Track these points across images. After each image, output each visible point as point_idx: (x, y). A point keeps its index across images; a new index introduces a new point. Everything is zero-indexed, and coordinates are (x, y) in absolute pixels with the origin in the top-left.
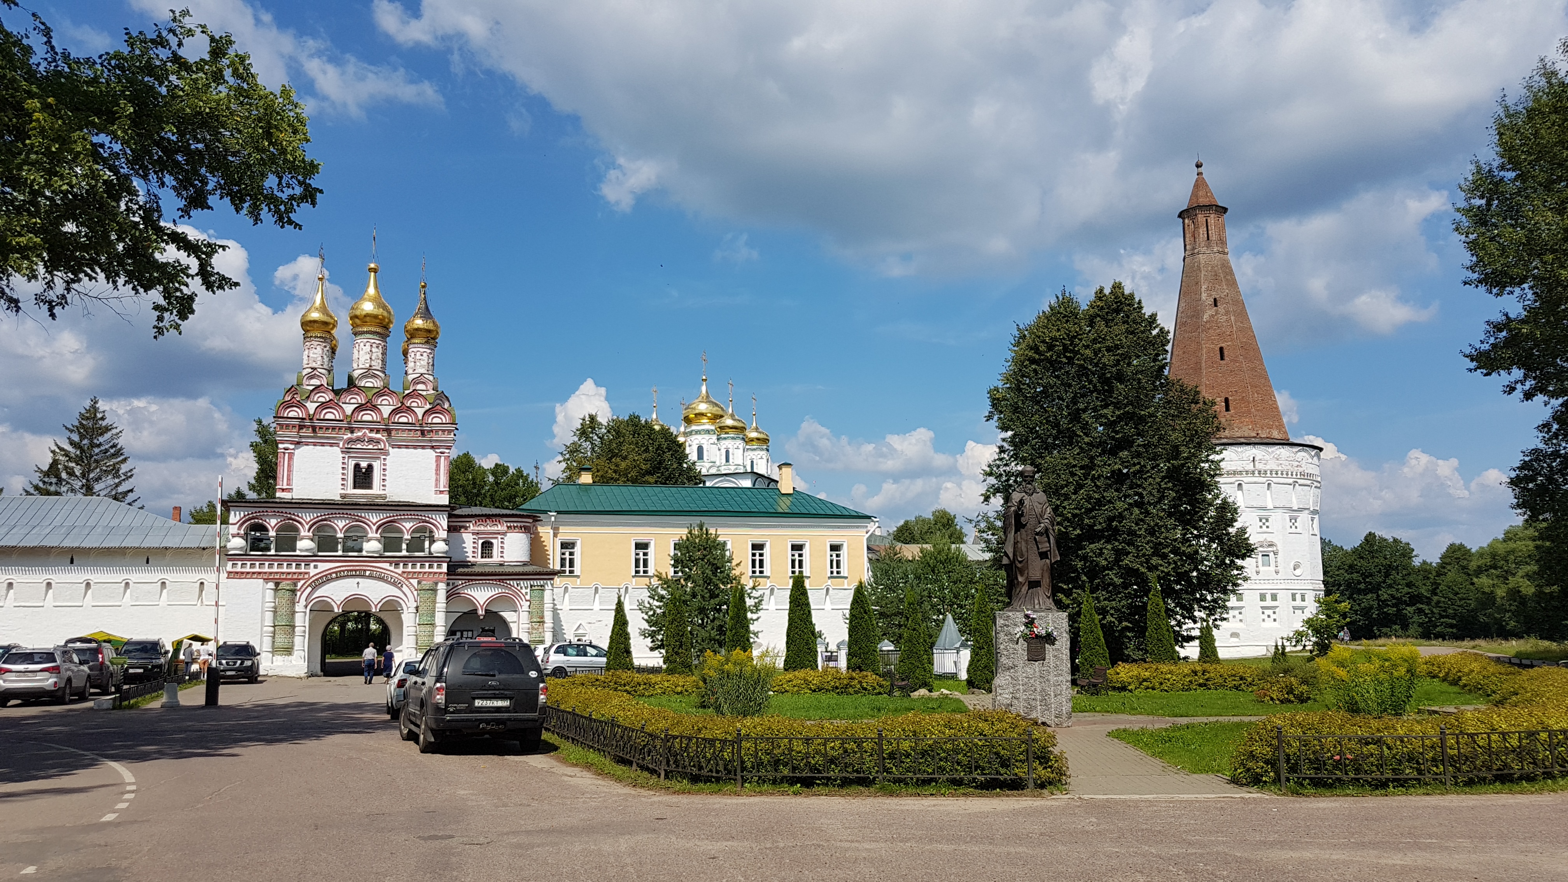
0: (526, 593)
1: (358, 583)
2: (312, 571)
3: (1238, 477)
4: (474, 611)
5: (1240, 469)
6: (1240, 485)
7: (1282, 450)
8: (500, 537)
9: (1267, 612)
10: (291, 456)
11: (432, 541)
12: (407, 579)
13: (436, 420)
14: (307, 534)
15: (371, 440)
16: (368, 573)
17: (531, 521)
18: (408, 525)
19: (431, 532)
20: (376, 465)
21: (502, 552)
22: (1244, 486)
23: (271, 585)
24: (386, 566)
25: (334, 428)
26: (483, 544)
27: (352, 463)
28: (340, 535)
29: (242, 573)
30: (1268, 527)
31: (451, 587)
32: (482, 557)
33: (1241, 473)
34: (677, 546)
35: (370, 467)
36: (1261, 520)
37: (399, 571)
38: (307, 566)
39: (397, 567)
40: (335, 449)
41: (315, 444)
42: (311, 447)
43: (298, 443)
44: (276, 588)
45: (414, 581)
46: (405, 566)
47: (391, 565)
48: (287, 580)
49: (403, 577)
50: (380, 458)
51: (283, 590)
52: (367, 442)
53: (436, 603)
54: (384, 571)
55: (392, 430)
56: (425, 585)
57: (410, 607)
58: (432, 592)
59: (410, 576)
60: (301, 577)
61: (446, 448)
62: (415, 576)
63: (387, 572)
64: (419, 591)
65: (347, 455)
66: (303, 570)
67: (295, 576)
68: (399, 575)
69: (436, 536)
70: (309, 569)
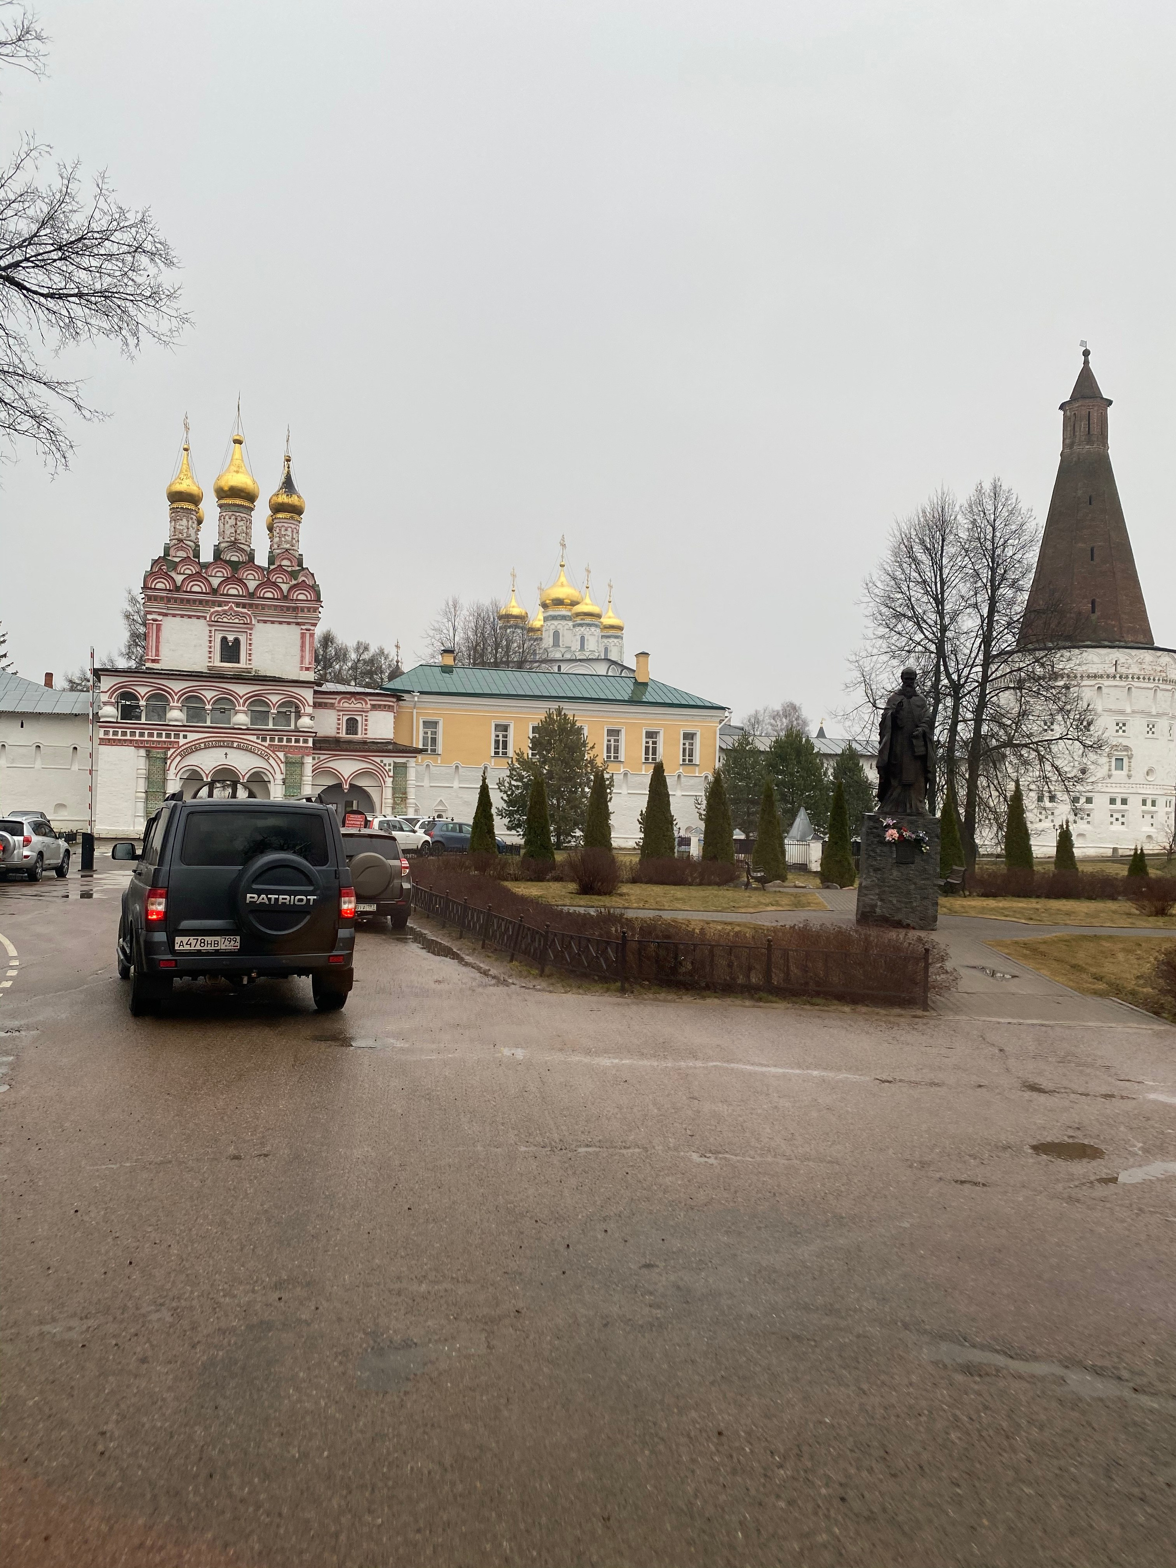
0: (390, 770)
1: (226, 754)
2: (181, 741)
3: (1099, 681)
4: (339, 786)
5: (1101, 672)
6: (1099, 688)
7: (1146, 655)
8: (364, 714)
9: (1116, 815)
10: (159, 627)
11: (298, 715)
12: (273, 752)
13: (301, 597)
14: (175, 704)
15: (237, 614)
16: (235, 745)
17: (394, 700)
18: (275, 699)
19: (297, 707)
20: (243, 639)
21: (366, 730)
22: (1104, 690)
23: (142, 752)
24: (253, 738)
25: (201, 602)
26: (348, 720)
27: (219, 637)
28: (208, 707)
29: (114, 740)
30: (1124, 731)
31: (317, 761)
32: (347, 734)
33: (1101, 677)
34: (535, 729)
35: (237, 641)
36: (1117, 724)
37: (266, 744)
38: (177, 736)
39: (264, 740)
40: (202, 621)
41: (182, 616)
42: (178, 619)
43: (166, 615)
44: (148, 756)
45: (281, 755)
46: (272, 740)
47: (258, 738)
48: (157, 748)
49: (270, 750)
50: (246, 632)
51: (154, 758)
52: (232, 616)
53: (302, 776)
54: (252, 743)
55: (257, 606)
56: (292, 758)
57: (276, 779)
58: (299, 765)
59: (276, 750)
60: (170, 746)
61: (311, 625)
62: (281, 750)
63: (255, 744)
64: (286, 764)
65: (214, 629)
66: (172, 739)
67: (165, 745)
68: (266, 747)
69: (303, 711)
70: (179, 738)
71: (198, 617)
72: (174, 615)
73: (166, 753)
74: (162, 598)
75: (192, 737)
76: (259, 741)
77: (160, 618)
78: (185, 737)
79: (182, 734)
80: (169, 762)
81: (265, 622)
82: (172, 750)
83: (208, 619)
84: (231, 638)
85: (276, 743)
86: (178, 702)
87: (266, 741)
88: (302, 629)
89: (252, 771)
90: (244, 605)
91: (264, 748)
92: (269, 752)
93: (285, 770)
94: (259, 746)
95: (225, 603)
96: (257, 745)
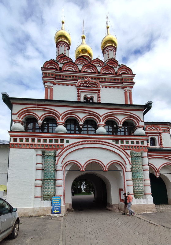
1: (94, 153)
2: (65, 144)
4: (157, 174)
8: (159, 135)
10: (51, 90)
15: (92, 83)
16: (99, 146)
18: (120, 118)
20: (95, 95)
23: (40, 152)
25: (73, 77)
27: (83, 95)
28: (81, 123)
29: (20, 144)
37: (119, 145)
38: (62, 141)
39: (117, 142)
40: (74, 87)
41: (63, 85)
42: (61, 86)
43: (55, 84)
44: (43, 155)
45: (128, 152)
46: (122, 142)
47: (113, 141)
48: (49, 149)
49: (121, 149)
50: (97, 92)
51: (47, 156)
52: (90, 84)
53: (143, 165)
54: (110, 145)
55: (102, 78)
56: (135, 154)
57: (127, 168)
58: (140, 158)
59: (125, 149)
60: (58, 148)
61: (130, 88)
62: (128, 149)
63: (112, 145)
64: (132, 158)
65: (80, 91)
66: (59, 143)
67: (54, 147)
68: (119, 147)
69: (137, 125)
70: (63, 142)
71: (72, 85)
72: (59, 84)
73: (55, 153)
74: (52, 74)
75: (71, 141)
76: (114, 143)
77: (52, 85)
78: (67, 141)
79: (65, 140)
80: (57, 158)
81: (106, 87)
82: (59, 151)
83: (77, 85)
84: (89, 96)
85: (125, 144)
86: (62, 120)
87: (118, 143)
88: (125, 90)
89: (111, 163)
90: (95, 78)
91: (118, 148)
92: (121, 150)
93: (132, 162)
94: (114, 146)
95: (86, 78)
96: (113, 146)
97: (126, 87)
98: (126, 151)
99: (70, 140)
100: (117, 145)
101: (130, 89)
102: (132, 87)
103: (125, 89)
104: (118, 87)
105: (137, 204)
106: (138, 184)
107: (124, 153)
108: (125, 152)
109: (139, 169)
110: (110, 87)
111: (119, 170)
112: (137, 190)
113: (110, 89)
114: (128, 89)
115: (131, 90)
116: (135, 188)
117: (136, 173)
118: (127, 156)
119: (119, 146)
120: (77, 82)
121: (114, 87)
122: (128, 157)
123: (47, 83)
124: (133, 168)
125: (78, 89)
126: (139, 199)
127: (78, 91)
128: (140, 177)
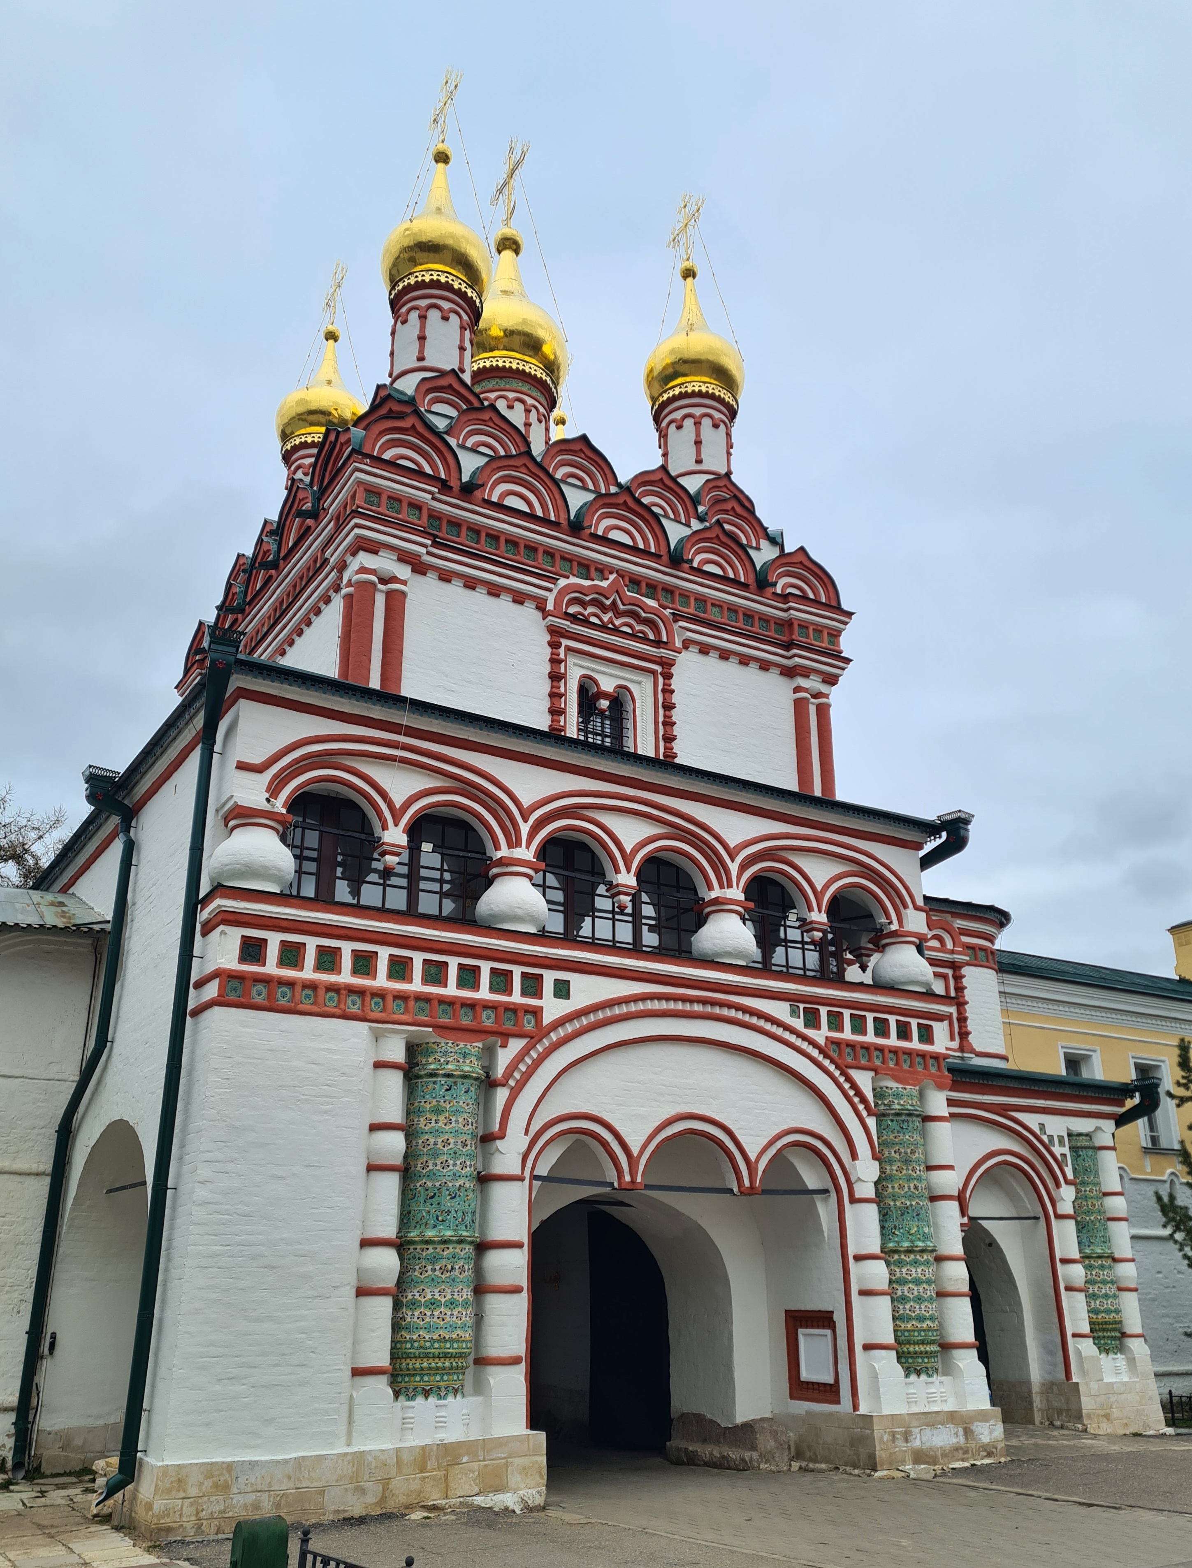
0: (1064, 1157)
1: (700, 1072)
2: (550, 1008)
10: (395, 601)
12: (841, 1069)
13: (795, 594)
14: (520, 855)
15: (632, 612)
16: (724, 1033)
18: (818, 876)
20: (642, 694)
23: (395, 1051)
24: (783, 1010)
25: (531, 549)
27: (575, 671)
28: (627, 878)
29: (285, 983)
37: (820, 1035)
38: (530, 985)
40: (529, 611)
41: (471, 584)
42: (457, 589)
43: (420, 568)
45: (864, 1080)
46: (834, 1021)
47: (794, 1013)
48: (460, 1034)
49: (832, 1061)
50: (653, 672)
51: (448, 1076)
52: (618, 614)
53: (929, 1168)
54: (779, 1031)
55: (685, 595)
56: (898, 1096)
57: (859, 1179)
58: (917, 1123)
59: (849, 1060)
60: (508, 1026)
61: (824, 681)
62: (863, 1062)
63: (787, 1035)
64: (880, 1117)
65: (565, 642)
66: (517, 997)
67: (488, 1020)
68: (821, 1051)
69: (895, 927)
70: (539, 995)
71: (519, 598)
72: (446, 577)
73: (489, 1059)
74: (416, 506)
75: (585, 990)
76: (798, 1024)
77: (403, 571)
78: (562, 990)
79: (550, 977)
80: (501, 1095)
81: (705, 650)
82: (516, 1045)
83: (550, 606)
84: (607, 685)
85: (847, 1033)
86: (528, 843)
87: (818, 1027)
88: (797, 690)
89: (779, 1144)
90: (653, 589)
91: (815, 1053)
92: (832, 1068)
93: (879, 1144)
94: (799, 1042)
95: (602, 571)
96: (792, 1038)
97: (806, 673)
98: (854, 1074)
99: (577, 980)
100: (811, 1033)
101: (824, 689)
102: (831, 680)
103: (801, 682)
104: (765, 666)
105: (915, 1409)
106: (917, 1282)
107: (847, 1086)
108: (849, 1079)
109: (916, 1188)
110: (724, 655)
111: (810, 1188)
112: (910, 1319)
113: (723, 664)
114: (813, 683)
115: (826, 696)
116: (905, 1309)
117: (904, 1211)
118: (861, 1107)
119: (822, 1041)
120: (550, 590)
121: (744, 661)
122: (864, 1113)
123: (376, 553)
124: (885, 1179)
125: (555, 633)
126: (923, 1377)
127: (554, 645)
128: (926, 1237)
